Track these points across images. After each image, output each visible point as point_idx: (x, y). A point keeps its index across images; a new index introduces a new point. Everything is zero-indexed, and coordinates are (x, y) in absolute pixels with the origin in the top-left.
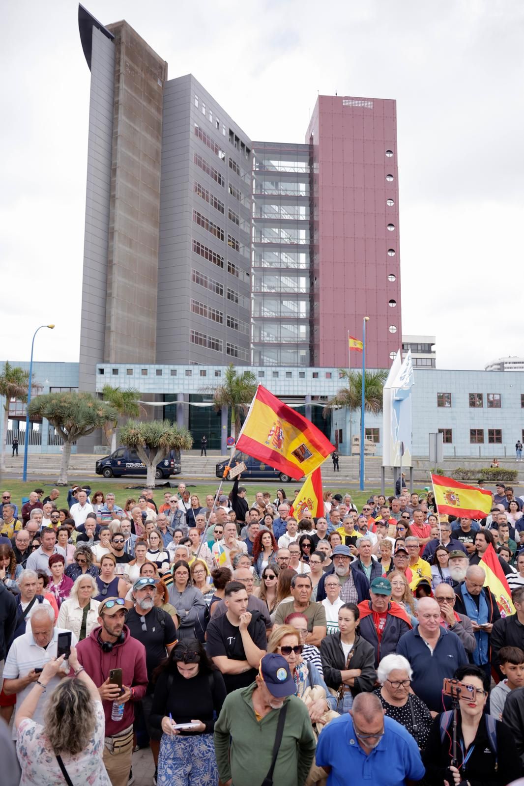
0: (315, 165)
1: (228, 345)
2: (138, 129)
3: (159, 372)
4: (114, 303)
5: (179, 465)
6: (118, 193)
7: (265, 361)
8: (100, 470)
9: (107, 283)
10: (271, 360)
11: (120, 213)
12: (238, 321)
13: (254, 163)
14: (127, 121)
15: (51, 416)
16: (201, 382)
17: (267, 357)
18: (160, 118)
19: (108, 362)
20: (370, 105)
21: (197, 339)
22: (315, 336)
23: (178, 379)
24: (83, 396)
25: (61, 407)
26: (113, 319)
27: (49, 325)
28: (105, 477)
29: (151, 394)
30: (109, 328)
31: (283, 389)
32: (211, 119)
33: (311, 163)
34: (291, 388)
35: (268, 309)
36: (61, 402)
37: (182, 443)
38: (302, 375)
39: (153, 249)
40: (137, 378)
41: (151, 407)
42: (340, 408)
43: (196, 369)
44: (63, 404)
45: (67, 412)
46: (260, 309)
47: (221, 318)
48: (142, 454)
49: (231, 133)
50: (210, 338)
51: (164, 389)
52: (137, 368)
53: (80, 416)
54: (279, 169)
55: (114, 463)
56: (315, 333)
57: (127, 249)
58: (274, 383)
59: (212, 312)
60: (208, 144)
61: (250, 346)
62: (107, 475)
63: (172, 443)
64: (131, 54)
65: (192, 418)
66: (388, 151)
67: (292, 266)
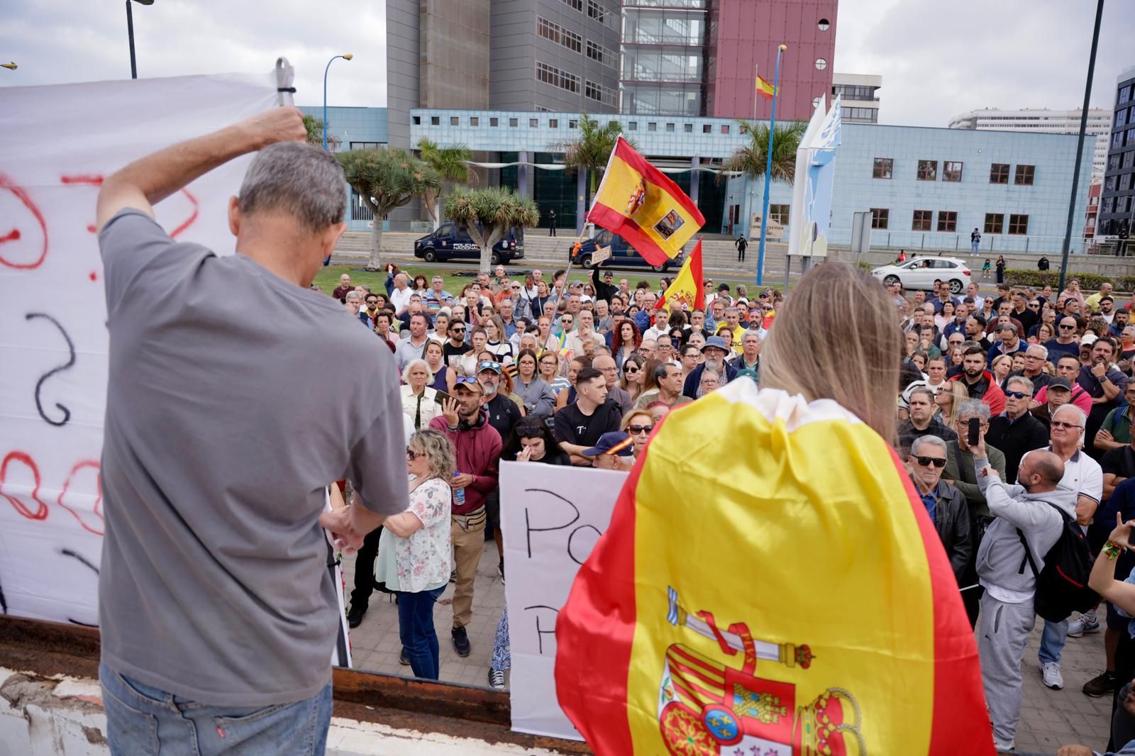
1: (588, 83)
3: (494, 122)
4: (431, 22)
5: (522, 248)
7: (638, 107)
8: (420, 251)
10: (647, 106)
12: (603, 48)
15: (355, 180)
16: (551, 136)
17: (642, 101)
19: (425, 107)
21: (545, 75)
22: (710, 72)
23: (520, 131)
24: (395, 154)
25: (368, 168)
26: (430, 45)
27: (346, 54)
28: (427, 261)
29: (484, 152)
30: (425, 58)
31: (661, 146)
34: (673, 147)
35: (644, 31)
36: (367, 162)
37: (526, 218)
38: (689, 127)
40: (465, 130)
41: (483, 169)
42: (739, 176)
43: (544, 118)
44: (369, 165)
45: (375, 175)
46: (634, 31)
47: (579, 44)
48: (473, 233)
50: (563, 74)
51: (501, 145)
52: (464, 116)
53: (393, 180)
55: (437, 243)
56: (710, 68)
58: (649, 139)
59: (566, 35)
61: (617, 85)
62: (429, 259)
63: (513, 218)
65: (538, 186)
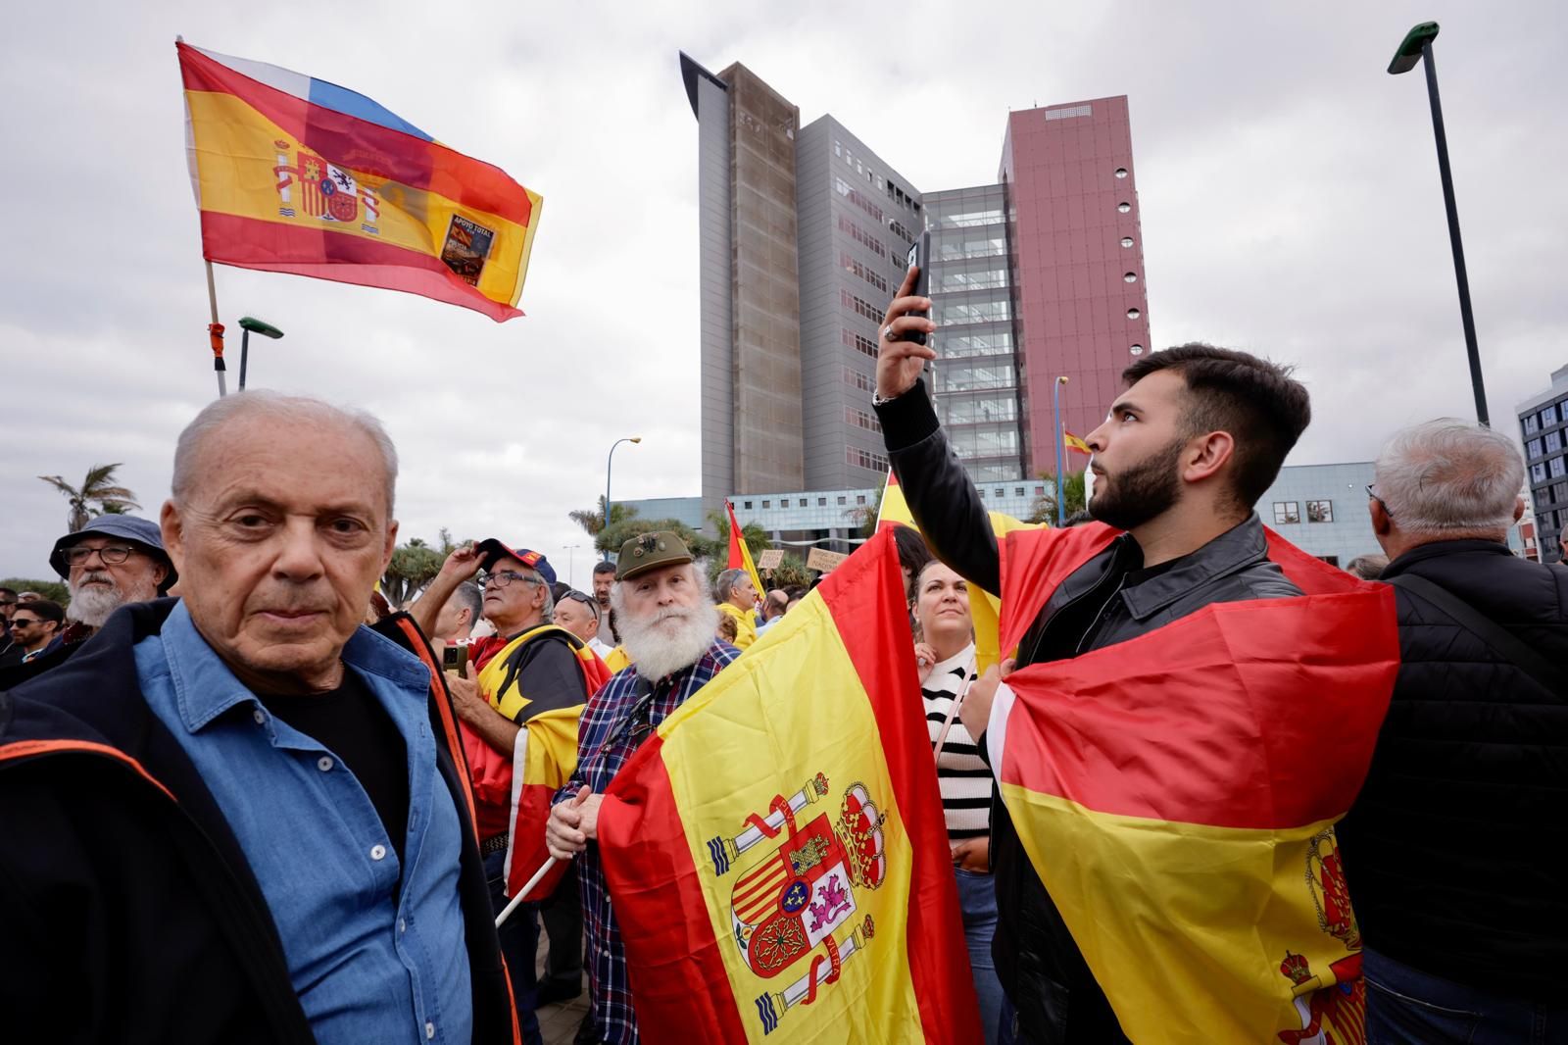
0: (1012, 211)
2: (761, 194)
3: (804, 502)
4: (743, 418)
6: (740, 279)
9: (733, 395)
11: (744, 302)
13: (926, 222)
14: (747, 186)
18: (793, 179)
19: (739, 494)
20: (1086, 111)
21: (855, 459)
22: (1026, 444)
23: (829, 509)
27: (634, 437)
32: (860, 170)
33: (1006, 211)
35: (958, 413)
36: (633, 530)
38: (1000, 492)
39: (792, 347)
40: (776, 512)
43: (851, 495)
46: (947, 415)
49: (890, 186)
50: (875, 457)
51: (811, 523)
52: (775, 499)
54: (960, 225)
56: (1026, 439)
57: (758, 349)
60: (859, 204)
64: (749, 103)
66: (1118, 171)
67: (987, 353)
